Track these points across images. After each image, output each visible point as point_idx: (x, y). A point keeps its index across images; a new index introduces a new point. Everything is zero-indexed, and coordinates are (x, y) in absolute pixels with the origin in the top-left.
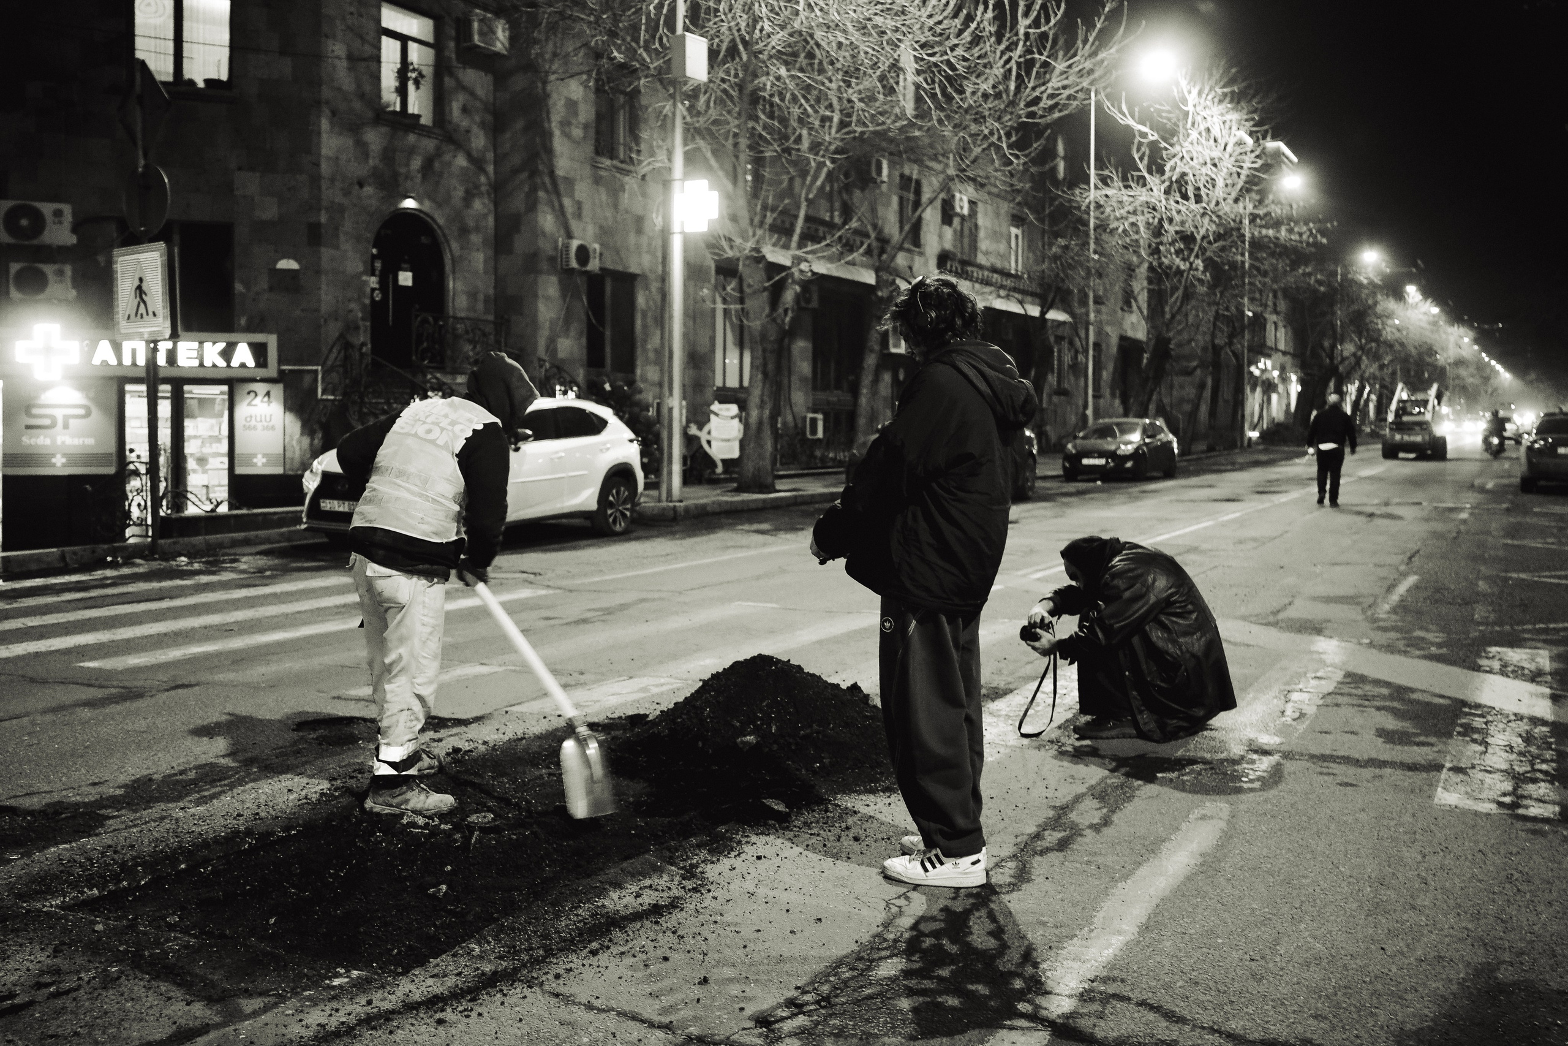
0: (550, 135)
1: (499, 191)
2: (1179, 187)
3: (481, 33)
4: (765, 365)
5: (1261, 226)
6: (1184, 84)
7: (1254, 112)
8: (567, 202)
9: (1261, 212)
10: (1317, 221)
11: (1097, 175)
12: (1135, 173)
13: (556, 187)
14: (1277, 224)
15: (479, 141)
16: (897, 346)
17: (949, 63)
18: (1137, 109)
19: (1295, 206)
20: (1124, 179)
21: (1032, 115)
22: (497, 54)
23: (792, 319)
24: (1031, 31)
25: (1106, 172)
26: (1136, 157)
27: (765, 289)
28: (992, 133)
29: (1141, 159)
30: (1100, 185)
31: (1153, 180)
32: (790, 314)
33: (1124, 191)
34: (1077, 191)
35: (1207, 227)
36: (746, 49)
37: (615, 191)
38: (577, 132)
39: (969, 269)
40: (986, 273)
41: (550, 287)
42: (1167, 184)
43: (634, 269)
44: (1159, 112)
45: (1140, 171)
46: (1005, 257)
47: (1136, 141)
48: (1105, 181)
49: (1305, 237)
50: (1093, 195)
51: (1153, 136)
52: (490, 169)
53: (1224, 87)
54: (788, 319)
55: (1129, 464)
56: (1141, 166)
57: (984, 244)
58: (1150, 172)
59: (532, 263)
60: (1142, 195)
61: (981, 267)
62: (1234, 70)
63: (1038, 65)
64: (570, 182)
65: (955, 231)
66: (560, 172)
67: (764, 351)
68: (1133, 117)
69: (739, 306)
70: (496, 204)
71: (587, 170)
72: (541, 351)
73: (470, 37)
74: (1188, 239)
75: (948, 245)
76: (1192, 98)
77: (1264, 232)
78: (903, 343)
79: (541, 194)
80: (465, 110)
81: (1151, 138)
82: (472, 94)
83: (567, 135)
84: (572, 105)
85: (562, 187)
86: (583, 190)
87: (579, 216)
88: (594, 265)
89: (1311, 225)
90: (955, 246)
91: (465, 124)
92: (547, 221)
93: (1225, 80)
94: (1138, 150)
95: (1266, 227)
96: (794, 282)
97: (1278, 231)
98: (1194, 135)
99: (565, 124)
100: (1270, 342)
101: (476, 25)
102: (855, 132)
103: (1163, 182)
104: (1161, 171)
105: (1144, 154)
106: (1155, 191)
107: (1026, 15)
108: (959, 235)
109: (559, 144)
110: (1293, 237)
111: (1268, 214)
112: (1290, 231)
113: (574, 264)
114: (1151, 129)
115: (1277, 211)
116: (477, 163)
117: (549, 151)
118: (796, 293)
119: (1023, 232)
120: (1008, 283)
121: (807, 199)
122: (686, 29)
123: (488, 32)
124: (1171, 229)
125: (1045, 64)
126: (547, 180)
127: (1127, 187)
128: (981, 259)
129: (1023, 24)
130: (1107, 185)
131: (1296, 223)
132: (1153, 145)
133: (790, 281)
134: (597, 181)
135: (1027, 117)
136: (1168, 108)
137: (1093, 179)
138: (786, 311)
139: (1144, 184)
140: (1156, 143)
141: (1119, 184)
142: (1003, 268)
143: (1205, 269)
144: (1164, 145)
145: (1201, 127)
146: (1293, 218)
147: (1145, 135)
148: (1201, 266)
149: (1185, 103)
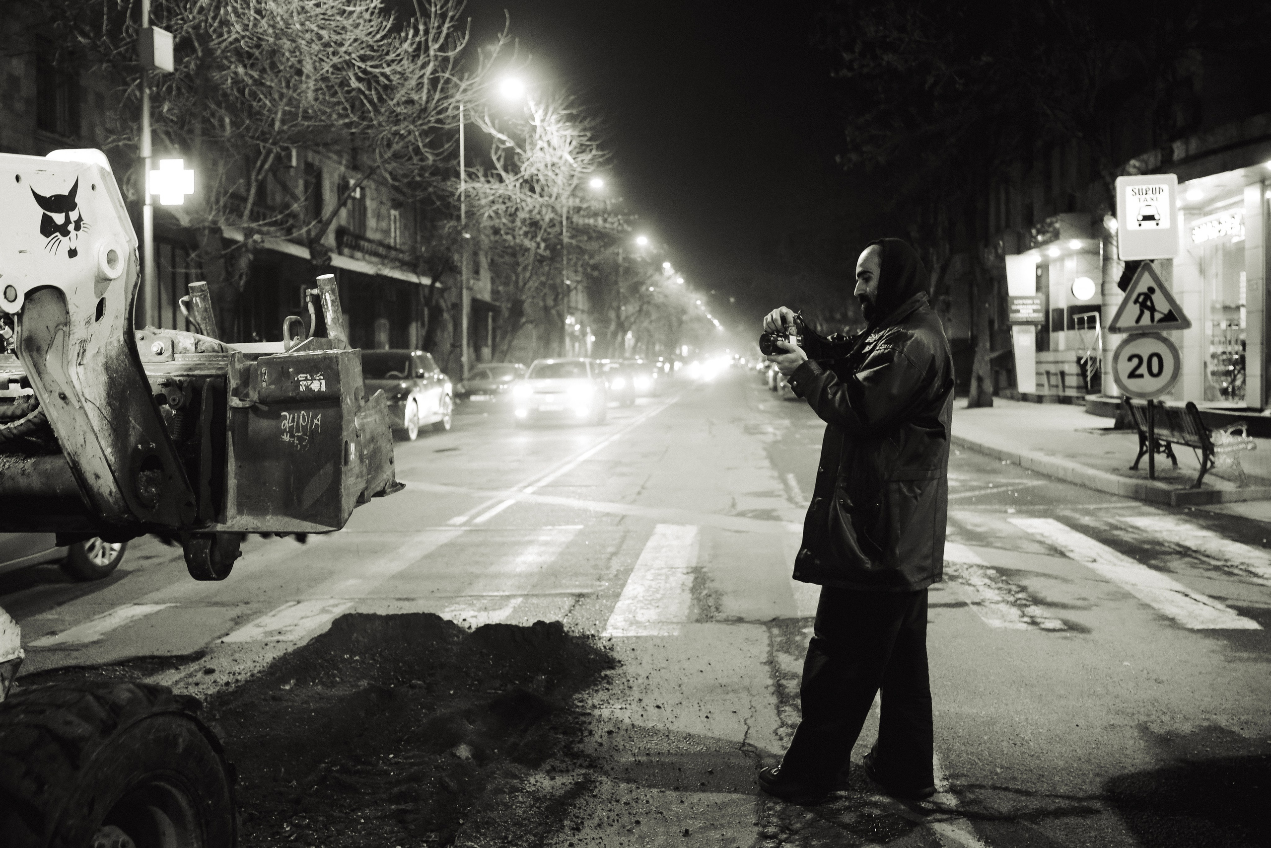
2: (530, 184)
5: (584, 216)
6: (532, 104)
7: (585, 130)
9: (584, 206)
10: (623, 214)
11: (465, 171)
12: (495, 172)
14: (595, 215)
17: (383, 74)
18: (497, 122)
19: (608, 202)
20: (486, 175)
21: (439, 121)
23: (247, 283)
24: (439, 53)
25: (473, 170)
26: (494, 158)
27: (222, 256)
28: (409, 133)
29: (498, 159)
30: (468, 179)
31: (509, 178)
32: (244, 278)
33: (487, 186)
34: (449, 183)
35: (548, 216)
36: (200, 45)
38: (19, 106)
39: (362, 243)
40: (374, 247)
42: (521, 181)
44: (515, 125)
45: (496, 169)
46: (387, 232)
47: (494, 146)
48: (471, 176)
49: (616, 225)
50: (463, 187)
51: (510, 144)
53: (565, 109)
54: (242, 283)
56: (498, 166)
57: (372, 222)
58: (506, 170)
60: (499, 189)
61: (369, 241)
62: (572, 98)
63: (442, 81)
65: (348, 211)
68: (494, 126)
69: (199, 271)
71: (30, 141)
74: (534, 225)
75: (343, 222)
76: (538, 116)
77: (586, 220)
81: (508, 145)
84: (14, 79)
89: (620, 217)
90: (349, 223)
93: (565, 104)
94: (496, 153)
95: (588, 216)
96: (247, 251)
97: (596, 220)
98: (540, 144)
102: (303, 125)
103: (517, 180)
104: (517, 170)
105: (500, 156)
106: (510, 185)
107: (436, 40)
108: (351, 214)
110: (607, 225)
111: (589, 207)
112: (605, 220)
114: (509, 137)
115: (596, 205)
118: (249, 260)
119: (400, 215)
120: (392, 254)
121: (257, 180)
122: (152, 23)
124: (522, 215)
125: (448, 81)
127: (489, 182)
128: (370, 235)
129: (434, 47)
130: (473, 180)
131: (609, 214)
132: (509, 151)
133: (244, 249)
135: (436, 122)
136: (522, 122)
137: (463, 175)
138: (240, 277)
139: (501, 180)
140: (512, 149)
141: (482, 179)
142: (386, 242)
143: (546, 248)
144: (518, 150)
145: (545, 139)
146: (605, 211)
147: (503, 142)
148: (543, 245)
149: (533, 119)
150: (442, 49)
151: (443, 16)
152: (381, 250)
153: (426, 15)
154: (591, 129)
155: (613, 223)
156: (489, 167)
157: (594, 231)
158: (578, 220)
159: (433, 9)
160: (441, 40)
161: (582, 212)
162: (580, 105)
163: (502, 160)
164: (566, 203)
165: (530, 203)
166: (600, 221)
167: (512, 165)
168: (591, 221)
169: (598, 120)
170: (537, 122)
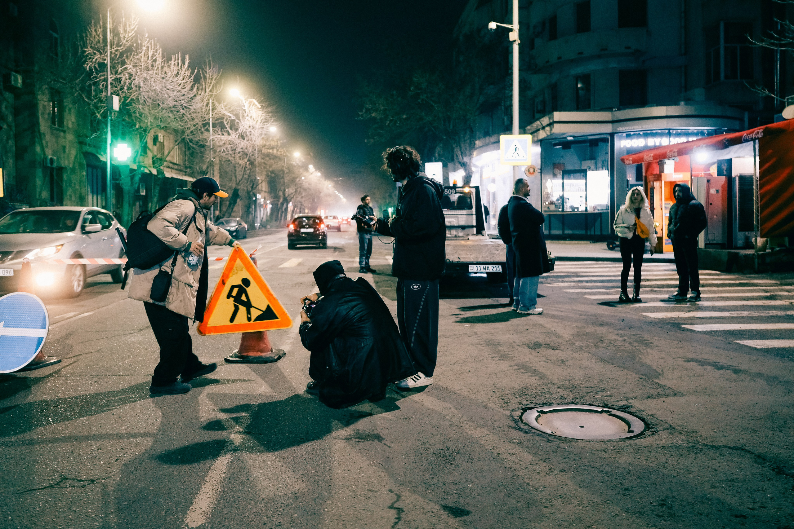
0: (39, 117)
1: (17, 137)
2: (243, 136)
3: (14, 81)
4: (129, 201)
8: (44, 142)
9: (267, 144)
11: (212, 130)
12: (225, 130)
13: (41, 136)
14: (273, 148)
15: (10, 119)
16: (143, 192)
18: (228, 108)
20: (222, 131)
22: (18, 88)
25: (216, 129)
26: (225, 123)
27: (130, 176)
29: (227, 124)
31: (233, 133)
33: (223, 136)
34: (206, 135)
35: (250, 150)
37: (57, 137)
38: (46, 117)
40: (168, 164)
41: (39, 172)
43: (63, 166)
44: (236, 110)
46: (173, 157)
47: (226, 118)
48: (215, 132)
50: (211, 137)
51: (233, 118)
52: (14, 129)
55: (234, 234)
56: (227, 127)
57: (167, 152)
58: (231, 129)
59: (33, 164)
60: (228, 138)
61: (167, 162)
64: (44, 134)
65: (157, 148)
66: (42, 131)
67: (129, 197)
68: (226, 111)
70: (16, 142)
71: (49, 130)
72: (37, 197)
73: (10, 82)
74: (244, 154)
75: (155, 154)
77: (268, 151)
78: (145, 191)
79: (36, 139)
80: (6, 108)
81: (232, 118)
82: (8, 102)
83: (43, 118)
84: (44, 107)
85: (42, 136)
86: (48, 137)
87: (47, 147)
88: (55, 165)
90: (157, 154)
91: (6, 113)
92: (38, 149)
94: (226, 121)
96: (138, 174)
98: (247, 117)
99: (43, 114)
100: (260, 188)
101: (13, 78)
103: (237, 134)
104: (237, 130)
105: (228, 122)
106: (233, 136)
108: (159, 149)
109: (41, 121)
110: (279, 153)
112: (277, 150)
113: (49, 165)
114: (233, 115)
115: (273, 144)
116: (9, 126)
117: (38, 123)
119: (178, 148)
120: (176, 167)
122: (112, 94)
123: (16, 80)
124: (238, 150)
126: (38, 134)
127: (223, 134)
128: (167, 158)
132: (233, 121)
134: (52, 134)
137: (211, 132)
139: (229, 134)
140: (234, 120)
141: (220, 133)
142: (173, 161)
143: (250, 164)
144: (237, 121)
145: (250, 116)
146: (277, 145)
147: (230, 117)
148: (248, 163)
149: (244, 106)
150: (211, 91)
151: (212, 79)
152: (171, 165)
153: (205, 78)
154: (271, 112)
155: (281, 152)
156: (223, 127)
157: (272, 155)
158: (265, 151)
159: (208, 76)
160: (211, 87)
161: (266, 147)
162: (266, 102)
163: (229, 124)
164: (259, 142)
165: (242, 144)
166: (275, 151)
167: (234, 126)
168: (271, 151)
169: (274, 108)
170: (246, 108)
